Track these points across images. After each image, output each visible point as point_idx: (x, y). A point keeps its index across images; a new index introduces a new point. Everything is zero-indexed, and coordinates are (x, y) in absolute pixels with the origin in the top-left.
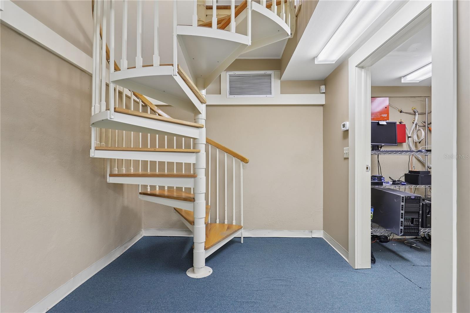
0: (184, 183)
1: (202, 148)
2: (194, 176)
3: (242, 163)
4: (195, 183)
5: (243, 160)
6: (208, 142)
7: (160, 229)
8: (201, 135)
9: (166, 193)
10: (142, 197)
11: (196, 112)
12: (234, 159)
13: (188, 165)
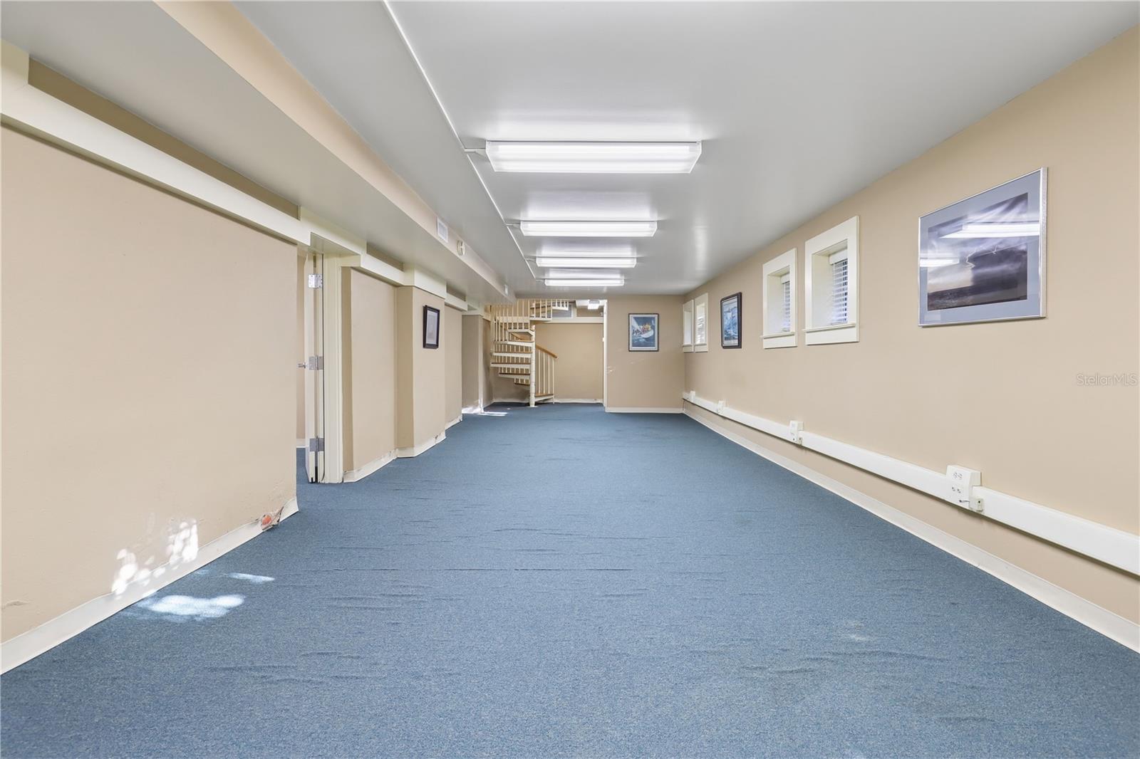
0: (525, 367)
1: (534, 351)
2: (530, 364)
3: (553, 358)
4: (530, 367)
5: (554, 356)
6: (537, 347)
7: (504, 398)
8: (532, 345)
9: (511, 372)
10: (500, 375)
11: (531, 336)
12: (549, 356)
13: (527, 359)
